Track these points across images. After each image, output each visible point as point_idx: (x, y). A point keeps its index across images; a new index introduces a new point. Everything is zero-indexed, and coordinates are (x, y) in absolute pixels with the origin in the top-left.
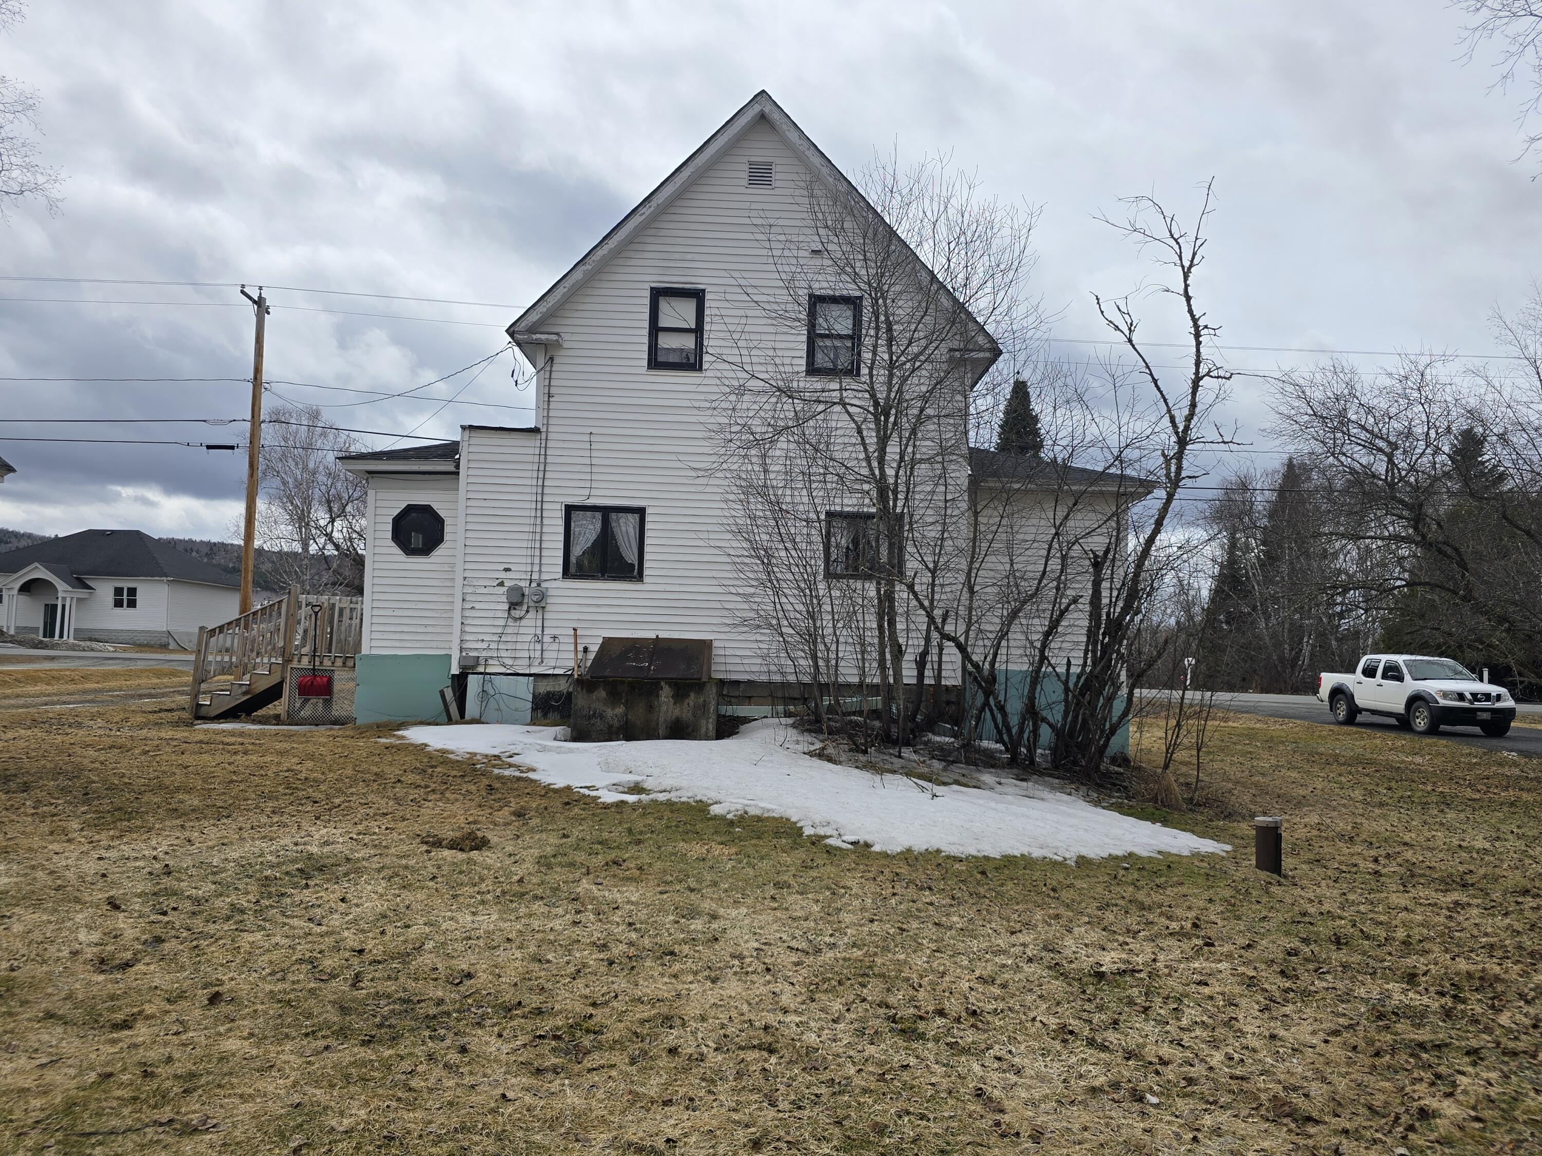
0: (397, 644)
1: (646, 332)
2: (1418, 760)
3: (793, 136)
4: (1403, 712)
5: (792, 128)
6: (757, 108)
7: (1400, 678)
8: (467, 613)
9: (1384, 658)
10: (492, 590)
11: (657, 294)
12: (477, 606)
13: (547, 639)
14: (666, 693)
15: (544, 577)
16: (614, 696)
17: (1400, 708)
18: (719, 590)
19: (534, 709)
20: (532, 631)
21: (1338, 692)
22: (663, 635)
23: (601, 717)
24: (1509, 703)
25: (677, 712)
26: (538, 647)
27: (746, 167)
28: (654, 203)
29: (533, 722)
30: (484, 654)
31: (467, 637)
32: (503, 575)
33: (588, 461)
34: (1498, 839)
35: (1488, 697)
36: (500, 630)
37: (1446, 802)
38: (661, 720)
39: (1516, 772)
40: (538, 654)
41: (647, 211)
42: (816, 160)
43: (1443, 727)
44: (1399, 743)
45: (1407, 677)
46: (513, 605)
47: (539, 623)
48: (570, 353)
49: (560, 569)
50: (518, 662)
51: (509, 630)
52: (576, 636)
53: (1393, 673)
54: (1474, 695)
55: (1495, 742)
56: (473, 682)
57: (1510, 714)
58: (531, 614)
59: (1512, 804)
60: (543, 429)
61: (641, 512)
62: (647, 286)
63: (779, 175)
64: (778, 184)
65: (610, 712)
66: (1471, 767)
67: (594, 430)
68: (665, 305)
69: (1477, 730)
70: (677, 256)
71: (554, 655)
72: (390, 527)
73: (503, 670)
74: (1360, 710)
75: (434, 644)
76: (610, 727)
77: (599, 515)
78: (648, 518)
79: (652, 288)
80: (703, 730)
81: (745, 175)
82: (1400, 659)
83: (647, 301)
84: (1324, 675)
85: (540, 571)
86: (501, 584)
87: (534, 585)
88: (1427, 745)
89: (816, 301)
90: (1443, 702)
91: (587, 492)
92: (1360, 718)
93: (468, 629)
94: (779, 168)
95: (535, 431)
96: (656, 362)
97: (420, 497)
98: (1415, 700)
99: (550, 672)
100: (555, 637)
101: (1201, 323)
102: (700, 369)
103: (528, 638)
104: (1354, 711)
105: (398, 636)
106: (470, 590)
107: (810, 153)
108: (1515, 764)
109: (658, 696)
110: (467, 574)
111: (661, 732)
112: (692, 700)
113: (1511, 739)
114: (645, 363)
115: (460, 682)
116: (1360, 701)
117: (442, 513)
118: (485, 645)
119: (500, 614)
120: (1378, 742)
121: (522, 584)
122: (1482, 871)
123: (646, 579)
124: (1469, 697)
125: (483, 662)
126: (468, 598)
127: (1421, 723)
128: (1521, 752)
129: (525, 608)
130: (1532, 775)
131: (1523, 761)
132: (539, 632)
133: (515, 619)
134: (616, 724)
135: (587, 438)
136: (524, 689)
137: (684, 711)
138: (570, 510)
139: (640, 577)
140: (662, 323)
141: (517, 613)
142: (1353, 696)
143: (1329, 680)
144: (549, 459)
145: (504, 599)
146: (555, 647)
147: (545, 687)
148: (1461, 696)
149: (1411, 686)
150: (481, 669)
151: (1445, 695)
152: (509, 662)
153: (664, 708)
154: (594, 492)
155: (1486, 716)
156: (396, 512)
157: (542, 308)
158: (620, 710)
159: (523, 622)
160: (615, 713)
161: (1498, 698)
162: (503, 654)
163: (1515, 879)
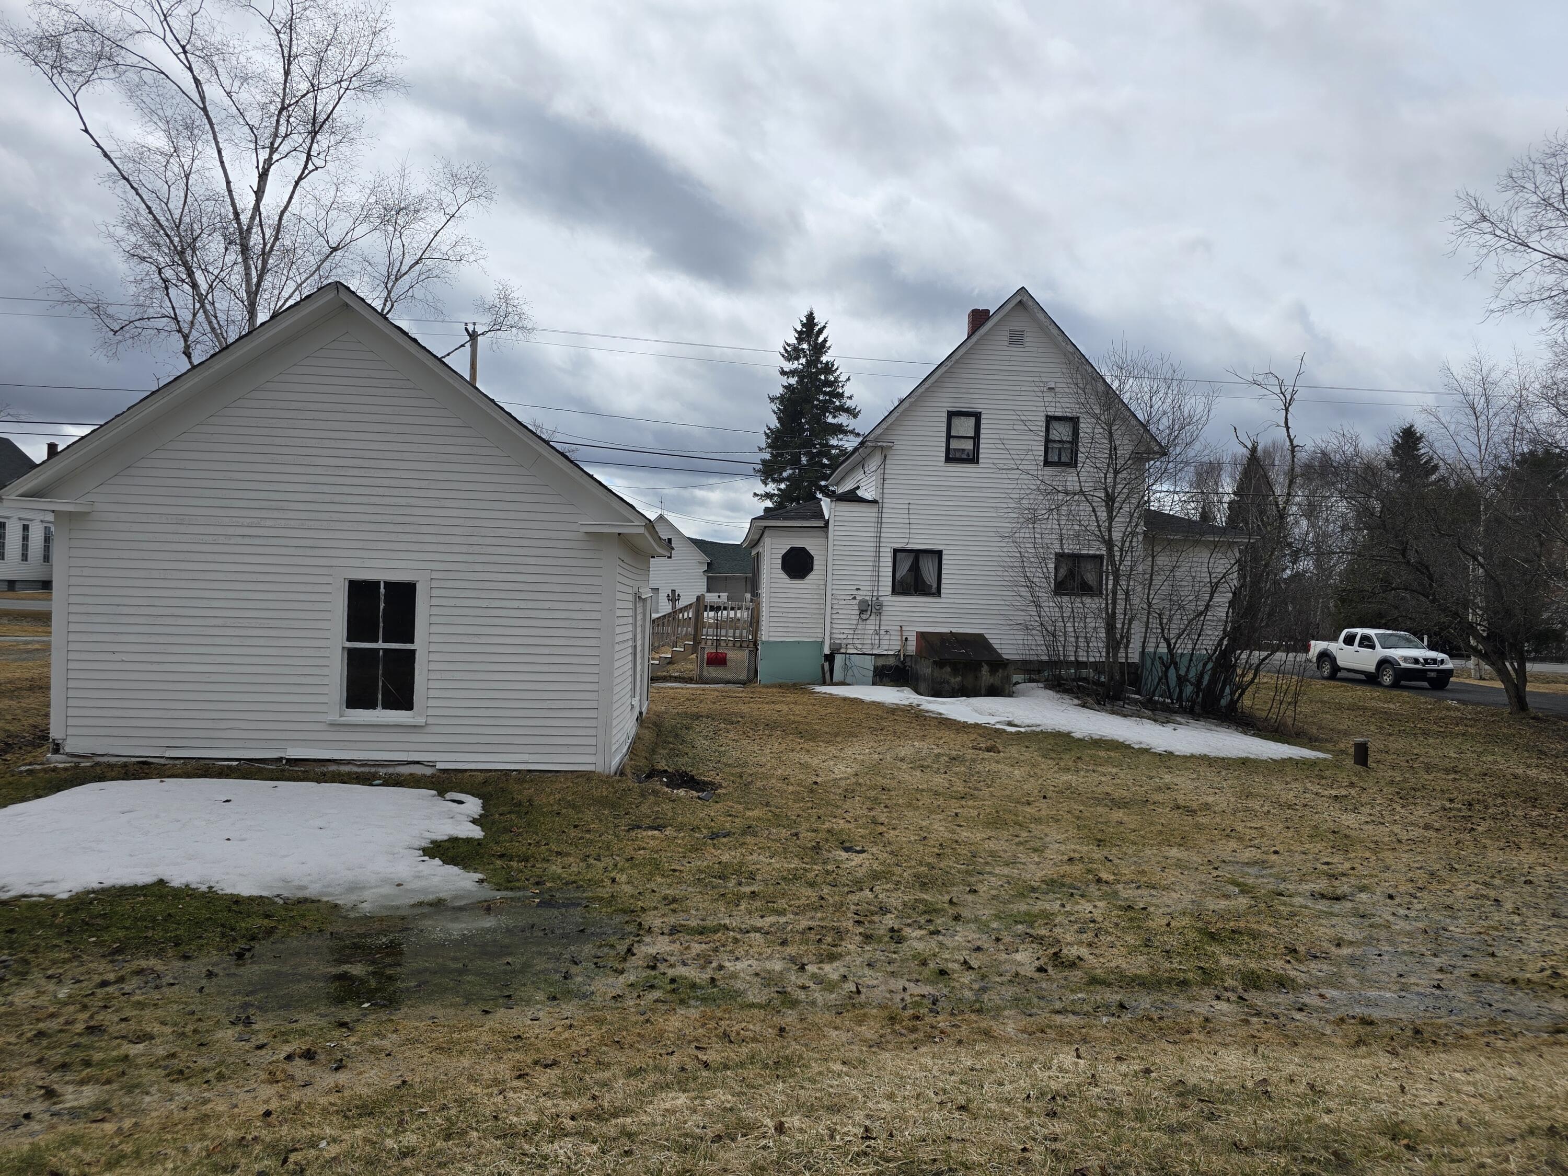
0: (785, 634)
1: (944, 439)
2: (1392, 706)
3: (1041, 316)
4: (1374, 671)
5: (1040, 312)
6: (1019, 298)
7: (1373, 647)
8: (834, 616)
9: (1360, 631)
10: (849, 602)
11: (951, 415)
12: (840, 611)
13: (882, 632)
14: (985, 669)
15: (881, 594)
16: (955, 671)
17: (1372, 668)
18: (1003, 603)
19: (874, 676)
20: (873, 627)
21: (1325, 656)
22: (954, 631)
23: (948, 683)
24: (1449, 665)
25: (992, 681)
26: (877, 637)
27: (1007, 334)
28: (954, 359)
29: (874, 684)
30: (844, 641)
31: (834, 631)
32: (855, 593)
33: (907, 521)
34: (1462, 753)
35: (1435, 661)
36: (854, 627)
37: (1426, 733)
38: (983, 685)
39: (1459, 714)
40: (877, 642)
41: (949, 364)
42: (1055, 332)
43: (1403, 683)
44: (1376, 694)
45: (1378, 646)
46: (862, 611)
47: (878, 623)
48: (898, 452)
49: (890, 589)
50: (865, 647)
51: (859, 627)
52: (901, 630)
53: (1367, 642)
54: (1426, 660)
55: (1439, 694)
56: (839, 659)
57: (1450, 673)
58: (873, 617)
59: (1463, 735)
60: (880, 501)
61: (939, 553)
62: (945, 410)
63: (1028, 339)
64: (1028, 344)
65: (953, 680)
66: (1429, 711)
67: (911, 502)
68: (956, 421)
69: (1425, 684)
70: (964, 390)
71: (887, 642)
72: (780, 561)
73: (856, 651)
74: (1340, 669)
75: (807, 635)
76: (953, 689)
77: (913, 555)
78: (944, 557)
79: (948, 412)
80: (1007, 691)
81: (1007, 339)
82: (1371, 632)
83: (945, 420)
84: (1313, 643)
85: (878, 590)
86: (854, 598)
87: (874, 599)
88: (1395, 695)
89: (1050, 419)
90: (1404, 665)
91: (906, 541)
92: (1339, 675)
93: (834, 626)
94: (1028, 334)
95: (875, 502)
96: (950, 457)
97: (798, 543)
98: (1384, 663)
99: (885, 653)
100: (887, 631)
101: (1295, 443)
102: (978, 462)
103: (871, 632)
104: (1336, 669)
105: (785, 630)
106: (835, 602)
107: (1052, 327)
108: (1457, 709)
109: (981, 671)
110: (834, 592)
111: (983, 692)
112: (1000, 673)
113: (1448, 690)
114: (943, 459)
115: (830, 658)
116: (1340, 663)
117: (812, 553)
118: (845, 636)
119: (853, 617)
120: (1360, 693)
121: (867, 598)
122: (1462, 766)
123: (943, 595)
124: (1422, 661)
125: (844, 646)
126: (835, 607)
127: (1387, 679)
128: (1459, 701)
129: (869, 613)
130: (1469, 717)
131: (1462, 707)
132: (877, 628)
133: (863, 620)
134: (957, 687)
135: (907, 506)
136: (869, 664)
137: (995, 680)
138: (896, 551)
139: (938, 593)
140: (953, 434)
141: (864, 616)
142: (1335, 658)
143: (1317, 646)
144: (884, 520)
145: (857, 607)
146: (887, 637)
147: (881, 662)
148: (1416, 661)
149: (1381, 652)
150: (843, 651)
151: (1406, 659)
152: (860, 646)
153: (984, 678)
154: (911, 541)
155: (1433, 675)
156: (784, 552)
157: (884, 426)
158: (959, 679)
159: (868, 622)
160: (956, 680)
161: (1442, 662)
162: (856, 641)
163: (1478, 770)
